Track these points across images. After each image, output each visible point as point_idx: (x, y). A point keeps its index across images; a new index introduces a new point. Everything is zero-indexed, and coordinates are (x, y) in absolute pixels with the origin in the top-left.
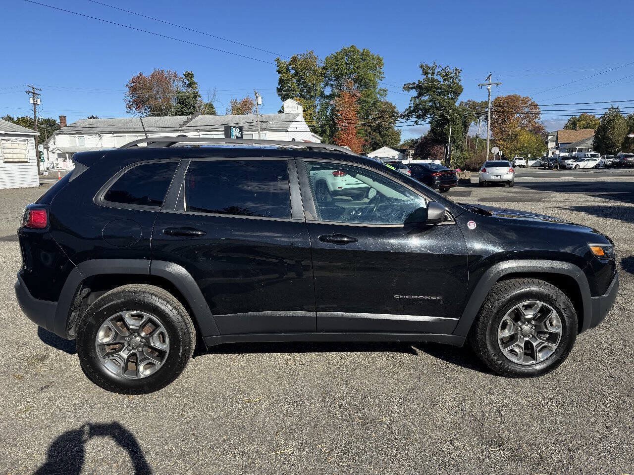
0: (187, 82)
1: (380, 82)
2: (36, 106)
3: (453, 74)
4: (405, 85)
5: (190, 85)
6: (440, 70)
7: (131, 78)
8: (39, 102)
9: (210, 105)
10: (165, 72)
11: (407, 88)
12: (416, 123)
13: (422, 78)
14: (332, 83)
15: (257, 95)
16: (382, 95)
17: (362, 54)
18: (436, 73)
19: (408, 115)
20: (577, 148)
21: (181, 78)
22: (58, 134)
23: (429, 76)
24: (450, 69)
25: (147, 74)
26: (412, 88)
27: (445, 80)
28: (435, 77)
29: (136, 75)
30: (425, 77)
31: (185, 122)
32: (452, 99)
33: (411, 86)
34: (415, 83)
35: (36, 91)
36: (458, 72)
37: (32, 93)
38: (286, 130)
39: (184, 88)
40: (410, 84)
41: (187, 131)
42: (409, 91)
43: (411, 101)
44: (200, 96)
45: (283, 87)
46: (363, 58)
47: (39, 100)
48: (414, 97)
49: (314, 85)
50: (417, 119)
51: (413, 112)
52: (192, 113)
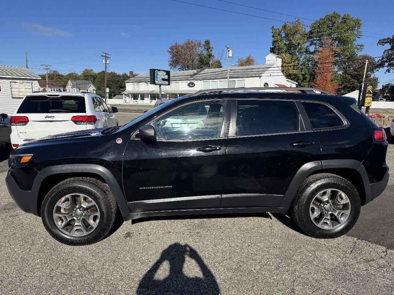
4: (380, 40)
5: (207, 49)
7: (170, 46)
8: (108, 63)
11: (382, 42)
12: (388, 71)
14: (315, 42)
16: (358, 49)
17: (343, 18)
19: (381, 65)
22: (127, 83)
25: (181, 44)
26: (386, 43)
29: (174, 44)
31: (195, 74)
33: (386, 41)
34: (389, 38)
35: (107, 56)
37: (105, 56)
38: (260, 77)
39: (205, 52)
40: (385, 39)
41: (194, 79)
42: (383, 45)
43: (384, 53)
44: (213, 56)
45: (275, 47)
46: (343, 20)
47: (108, 61)
48: (388, 50)
49: (299, 44)
50: (389, 68)
51: (386, 61)
52: (202, 67)
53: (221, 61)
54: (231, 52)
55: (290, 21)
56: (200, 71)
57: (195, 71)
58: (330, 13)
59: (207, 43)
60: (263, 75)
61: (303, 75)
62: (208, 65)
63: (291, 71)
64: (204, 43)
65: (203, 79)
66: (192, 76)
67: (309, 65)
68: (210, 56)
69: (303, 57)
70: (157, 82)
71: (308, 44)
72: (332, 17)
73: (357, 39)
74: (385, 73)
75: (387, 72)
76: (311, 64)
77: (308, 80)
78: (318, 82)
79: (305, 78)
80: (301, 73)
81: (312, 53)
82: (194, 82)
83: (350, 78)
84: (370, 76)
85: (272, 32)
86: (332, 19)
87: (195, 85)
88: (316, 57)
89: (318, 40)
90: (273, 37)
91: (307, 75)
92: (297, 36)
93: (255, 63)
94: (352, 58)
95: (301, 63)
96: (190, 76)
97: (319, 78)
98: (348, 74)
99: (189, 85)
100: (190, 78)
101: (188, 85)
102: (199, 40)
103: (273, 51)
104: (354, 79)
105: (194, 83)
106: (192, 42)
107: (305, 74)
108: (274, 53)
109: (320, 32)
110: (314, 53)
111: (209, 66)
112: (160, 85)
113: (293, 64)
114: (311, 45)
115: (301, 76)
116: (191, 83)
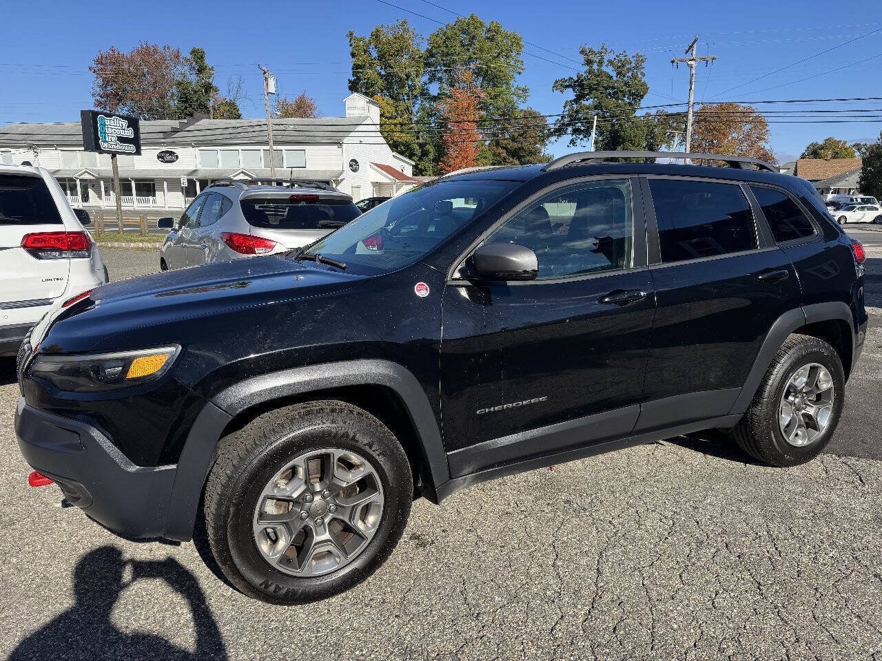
1: (518, 75)
3: (633, 65)
4: (556, 82)
5: (199, 72)
6: (612, 57)
7: (96, 55)
9: (232, 105)
11: (562, 85)
12: (573, 142)
13: (583, 70)
14: (440, 75)
15: (266, 76)
16: (519, 97)
17: (489, 30)
18: (606, 62)
19: (560, 131)
20: (832, 188)
21: (186, 59)
23: (595, 66)
24: (629, 57)
25: (124, 51)
26: (567, 87)
27: (619, 73)
28: (604, 68)
29: (105, 50)
30: (587, 68)
31: (175, 131)
32: (630, 104)
33: (567, 84)
34: (572, 78)
36: (640, 61)
38: (339, 144)
39: (193, 78)
40: (564, 80)
41: (174, 144)
42: (562, 92)
43: (565, 107)
44: (216, 90)
45: (359, 79)
46: (489, 35)
48: (571, 101)
49: (408, 76)
50: (574, 136)
51: (568, 125)
52: (191, 115)
53: (240, 104)
54: (272, 82)
55: (388, 25)
56: (188, 124)
57: (174, 123)
58: (465, 16)
59: (198, 55)
60: (346, 140)
61: (421, 146)
62: (204, 109)
63: (397, 136)
64: (189, 57)
65: (199, 144)
66: (166, 134)
67: (430, 124)
68: (208, 88)
69: (417, 106)
70: (104, 146)
71: (425, 78)
72: (468, 25)
73: (516, 76)
74: (568, 146)
75: (571, 145)
76: (434, 122)
77: (431, 156)
78: (452, 161)
79: (425, 154)
80: (417, 141)
81: (435, 99)
82: (173, 150)
83: (505, 155)
84: (540, 152)
85: (351, 45)
86: (468, 30)
87: (177, 157)
88: (443, 107)
89: (446, 71)
90: (353, 55)
91: (428, 147)
92: (405, 59)
93: (315, 113)
94: (507, 115)
95: (415, 119)
96: (161, 135)
97: (452, 152)
98: (503, 148)
99: (162, 157)
100: (163, 140)
101: (159, 157)
102: (174, 47)
103: (354, 87)
104: (513, 157)
105: (174, 153)
106: (155, 51)
107: (426, 144)
108: (357, 91)
109: (447, 55)
110: (440, 98)
111: (208, 112)
112: (114, 155)
113: (399, 120)
114: (431, 80)
115: (417, 147)
116: (167, 152)
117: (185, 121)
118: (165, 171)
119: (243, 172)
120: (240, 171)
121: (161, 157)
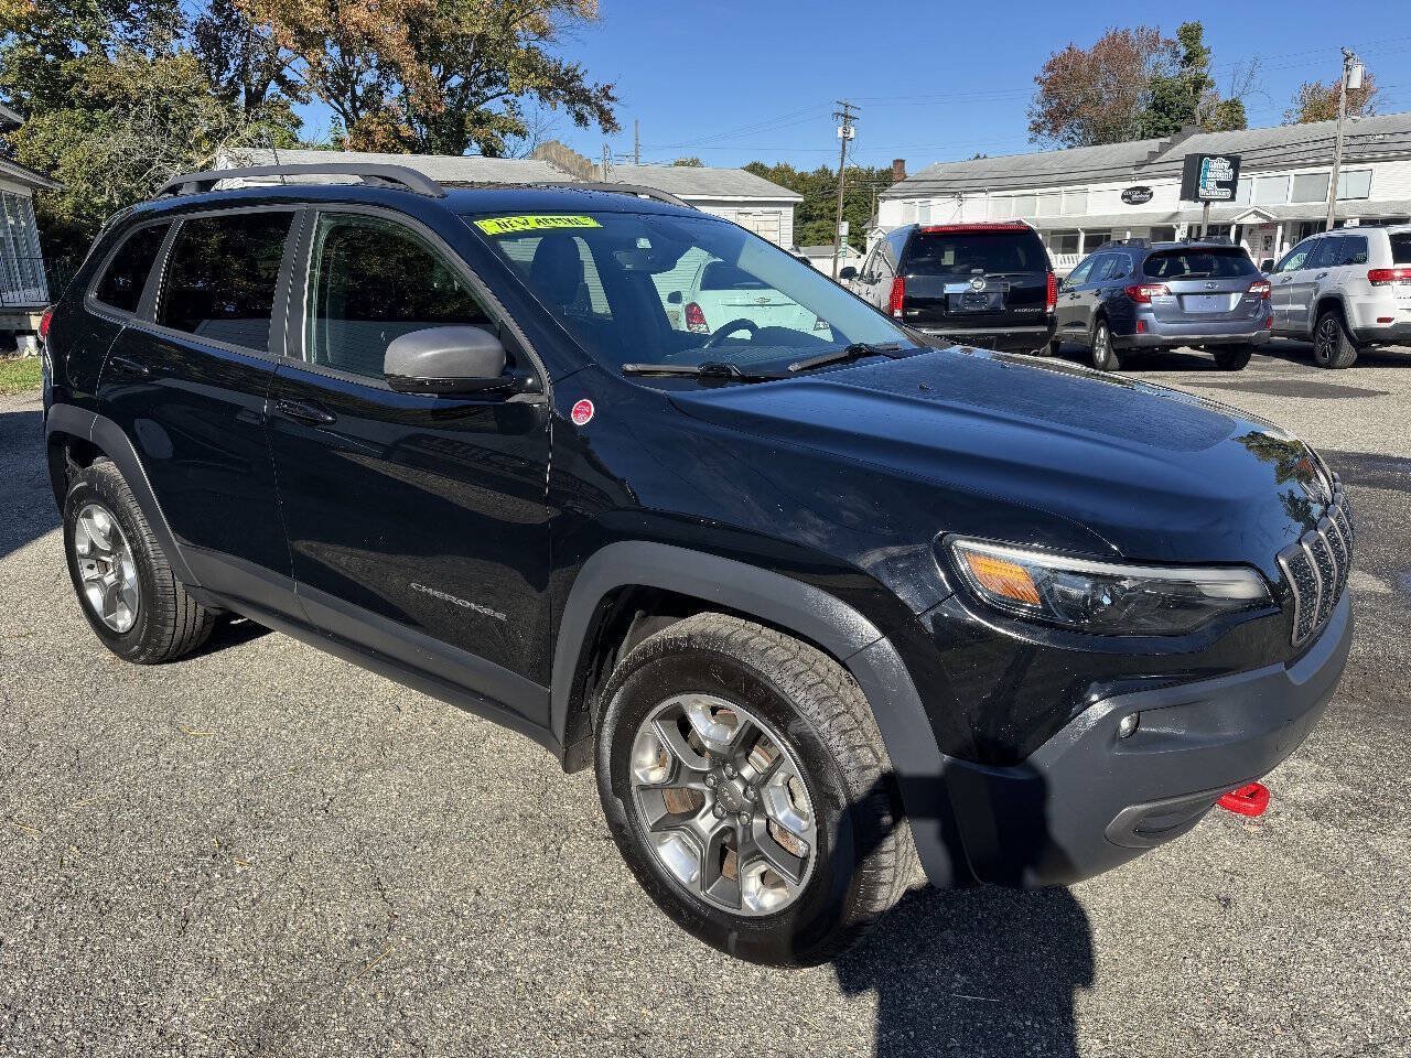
0: (1183, 51)
2: (847, 142)
5: (1188, 60)
7: (1047, 59)
8: (852, 135)
9: (1234, 106)
10: (1132, 34)
15: (1350, 62)
21: (1168, 43)
22: (884, 199)
25: (1086, 46)
29: (1060, 49)
31: (1153, 155)
35: (850, 112)
37: (843, 115)
41: (1149, 175)
44: (1211, 85)
47: (852, 130)
52: (1178, 129)
53: (1246, 102)
56: (1164, 148)
57: (1154, 144)
59: (1191, 34)
64: (1174, 37)
68: (1199, 83)
82: (1147, 185)
87: (1151, 195)
99: (1129, 197)
101: (1124, 197)
102: (1150, 28)
105: (1148, 189)
106: (1126, 38)
116: (1137, 188)
117: (1168, 140)
118: (1130, 216)
119: (1255, 212)
120: (1250, 211)
121: (1127, 197)
